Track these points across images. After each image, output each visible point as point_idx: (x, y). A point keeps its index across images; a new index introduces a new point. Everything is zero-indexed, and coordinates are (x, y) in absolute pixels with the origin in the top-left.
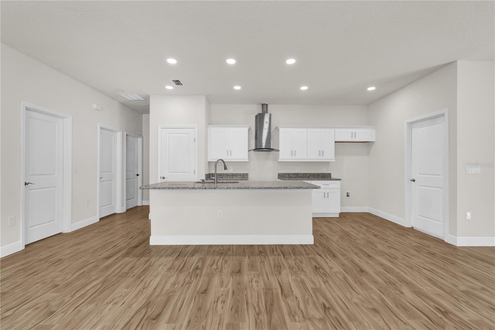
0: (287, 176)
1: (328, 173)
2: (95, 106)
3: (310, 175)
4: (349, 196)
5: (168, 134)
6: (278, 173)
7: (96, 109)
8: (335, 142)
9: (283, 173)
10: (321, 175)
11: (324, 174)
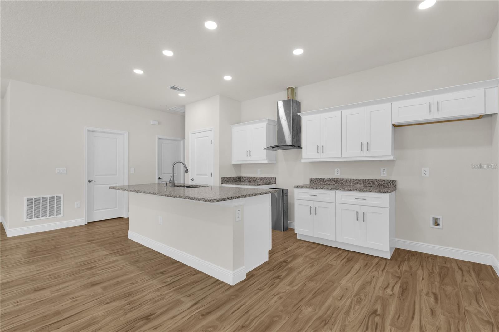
0: (321, 183)
1: (390, 179)
2: (152, 122)
3: (357, 183)
4: (438, 225)
5: (196, 138)
6: (310, 178)
7: (153, 124)
8: (394, 126)
9: (316, 179)
10: (376, 183)
11: (381, 181)
